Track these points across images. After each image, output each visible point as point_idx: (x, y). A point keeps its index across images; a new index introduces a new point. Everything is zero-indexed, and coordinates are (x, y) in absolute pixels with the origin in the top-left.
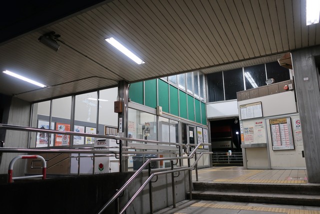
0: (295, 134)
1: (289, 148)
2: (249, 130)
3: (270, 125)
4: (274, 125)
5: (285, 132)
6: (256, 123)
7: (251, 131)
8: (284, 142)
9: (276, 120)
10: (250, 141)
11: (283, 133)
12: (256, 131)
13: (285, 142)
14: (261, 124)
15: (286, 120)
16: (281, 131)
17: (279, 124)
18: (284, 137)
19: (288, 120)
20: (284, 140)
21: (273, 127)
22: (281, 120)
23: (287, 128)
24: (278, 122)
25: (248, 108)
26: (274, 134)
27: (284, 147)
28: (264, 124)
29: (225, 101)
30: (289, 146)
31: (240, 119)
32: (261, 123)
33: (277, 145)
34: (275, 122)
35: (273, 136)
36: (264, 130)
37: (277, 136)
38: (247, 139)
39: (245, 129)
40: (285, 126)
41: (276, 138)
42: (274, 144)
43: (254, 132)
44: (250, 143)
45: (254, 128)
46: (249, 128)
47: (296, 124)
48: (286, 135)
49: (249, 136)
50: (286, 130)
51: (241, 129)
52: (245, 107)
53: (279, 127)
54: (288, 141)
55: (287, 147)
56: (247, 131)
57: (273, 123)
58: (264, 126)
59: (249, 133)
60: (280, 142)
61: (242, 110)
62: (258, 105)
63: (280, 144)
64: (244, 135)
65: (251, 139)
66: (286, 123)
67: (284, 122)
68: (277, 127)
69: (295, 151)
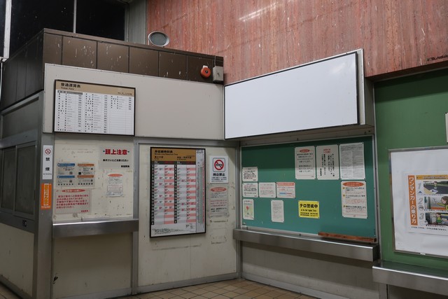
0: (209, 193)
1: (194, 231)
2: (76, 171)
3: (152, 163)
4: (162, 166)
5: (188, 186)
6: (108, 152)
7: (86, 173)
8: (182, 215)
9: (168, 151)
10: (77, 208)
11: (182, 190)
12: (101, 175)
13: (185, 213)
14: (122, 157)
15: (195, 156)
16: (180, 184)
17: (175, 163)
18: (185, 201)
19: (199, 156)
20: (185, 207)
21: (160, 169)
22: (183, 154)
23: (194, 178)
24: (174, 158)
25: (87, 95)
26: (160, 190)
27: (182, 227)
28: (130, 157)
30: (194, 224)
32: (125, 152)
33: (163, 222)
34: (166, 158)
35: (157, 196)
36: (128, 177)
37: (168, 196)
38: (65, 203)
39: (60, 165)
40: (191, 172)
41: (163, 202)
42: (156, 220)
43: (96, 179)
44: (75, 215)
45: (96, 166)
46: (79, 165)
47: (215, 170)
48: (191, 195)
49: (73, 191)
50: (192, 181)
51: (45, 164)
52: (76, 90)
53: (176, 173)
54: (194, 212)
55: (189, 227)
56: (67, 173)
57: (160, 160)
58: (131, 163)
59: (76, 180)
60: (173, 213)
61: (62, 97)
62: (124, 97)
63: (173, 219)
64: (55, 187)
65: (83, 203)
66: (194, 163)
67: (188, 160)
68: (170, 172)
69: (205, 236)
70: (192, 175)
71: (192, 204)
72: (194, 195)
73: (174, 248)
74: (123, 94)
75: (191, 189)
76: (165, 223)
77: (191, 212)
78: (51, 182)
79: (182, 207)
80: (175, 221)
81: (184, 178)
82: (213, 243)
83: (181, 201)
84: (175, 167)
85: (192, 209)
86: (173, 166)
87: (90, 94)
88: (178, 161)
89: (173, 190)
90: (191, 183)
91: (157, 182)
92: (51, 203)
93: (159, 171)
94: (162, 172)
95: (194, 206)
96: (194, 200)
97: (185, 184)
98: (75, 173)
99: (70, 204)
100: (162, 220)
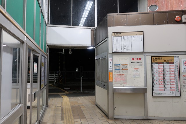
0: (182, 77)
1: (174, 95)
2: (121, 67)
3: (152, 63)
4: (157, 65)
5: (170, 74)
6: (133, 59)
7: (124, 68)
8: (168, 87)
9: (160, 58)
10: (122, 82)
11: (167, 75)
12: (131, 69)
14: (139, 61)
15: (173, 60)
16: (166, 73)
17: (163, 63)
18: (169, 81)
19: (176, 60)
20: (169, 83)
21: (156, 66)
22: (167, 59)
23: (173, 70)
24: (163, 61)
26: (156, 76)
27: (167, 93)
28: (142, 61)
29: (72, 26)
30: (174, 92)
31: (110, 51)
32: (140, 59)
34: (159, 61)
35: (155, 78)
36: (141, 69)
37: (160, 78)
38: (117, 79)
39: (115, 65)
40: (171, 67)
41: (158, 81)
42: (155, 89)
43: (128, 70)
44: (121, 84)
45: (128, 65)
46: (122, 65)
47: (185, 66)
48: (172, 78)
49: (120, 75)
50: (172, 71)
51: (110, 65)
52: (120, 35)
53: (164, 68)
54: (174, 86)
55: (172, 93)
56: (118, 68)
57: (156, 62)
58: (143, 63)
59: (121, 71)
60: (163, 86)
61: (114, 39)
62: (139, 36)
63: (163, 89)
64: (114, 73)
65: (124, 80)
66: (173, 63)
67: (170, 61)
68: (160, 67)
69: (180, 98)
70: (173, 68)
71: (173, 82)
72: (174, 78)
73: (164, 102)
74: (138, 35)
75: (172, 75)
76: (159, 90)
77: (172, 86)
78: (112, 71)
79: (168, 83)
80: (164, 90)
81: (168, 70)
82: (185, 102)
83: (166, 81)
84: (164, 65)
85: (173, 85)
86: (162, 65)
87: (125, 36)
88: (165, 62)
89: (163, 75)
90: (172, 73)
91: (155, 71)
92: (112, 79)
93: (156, 67)
94: (157, 67)
95: (174, 83)
96: (174, 81)
97: (169, 73)
98: (121, 68)
99: (119, 80)
100: (158, 89)
